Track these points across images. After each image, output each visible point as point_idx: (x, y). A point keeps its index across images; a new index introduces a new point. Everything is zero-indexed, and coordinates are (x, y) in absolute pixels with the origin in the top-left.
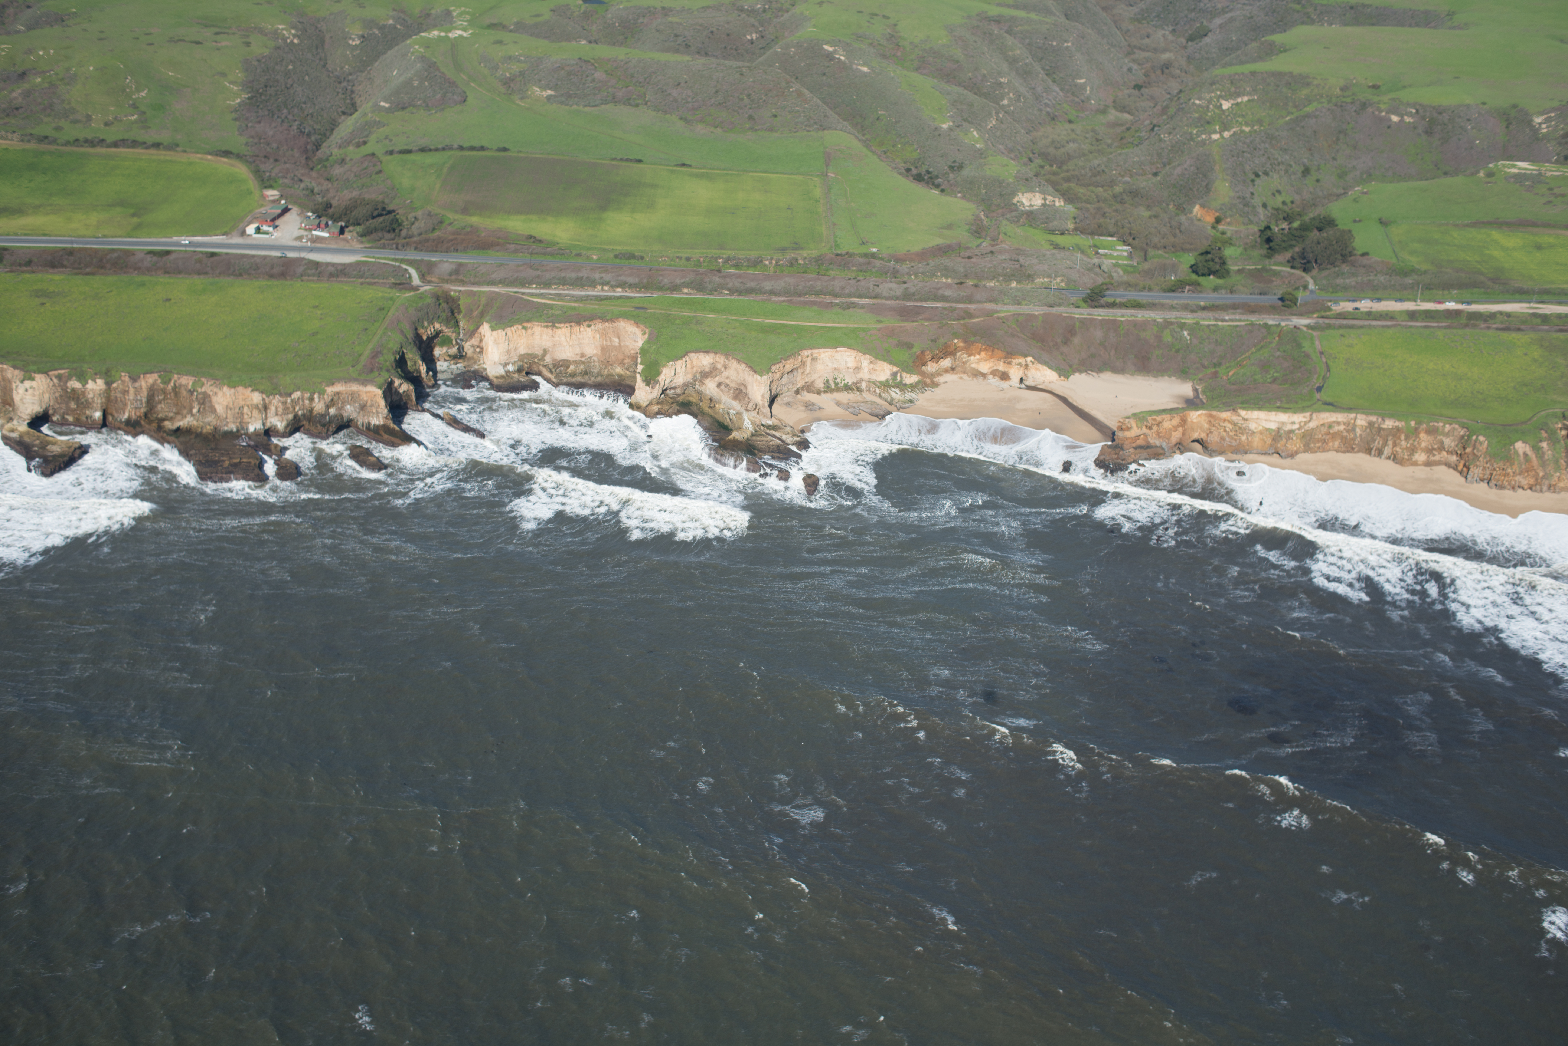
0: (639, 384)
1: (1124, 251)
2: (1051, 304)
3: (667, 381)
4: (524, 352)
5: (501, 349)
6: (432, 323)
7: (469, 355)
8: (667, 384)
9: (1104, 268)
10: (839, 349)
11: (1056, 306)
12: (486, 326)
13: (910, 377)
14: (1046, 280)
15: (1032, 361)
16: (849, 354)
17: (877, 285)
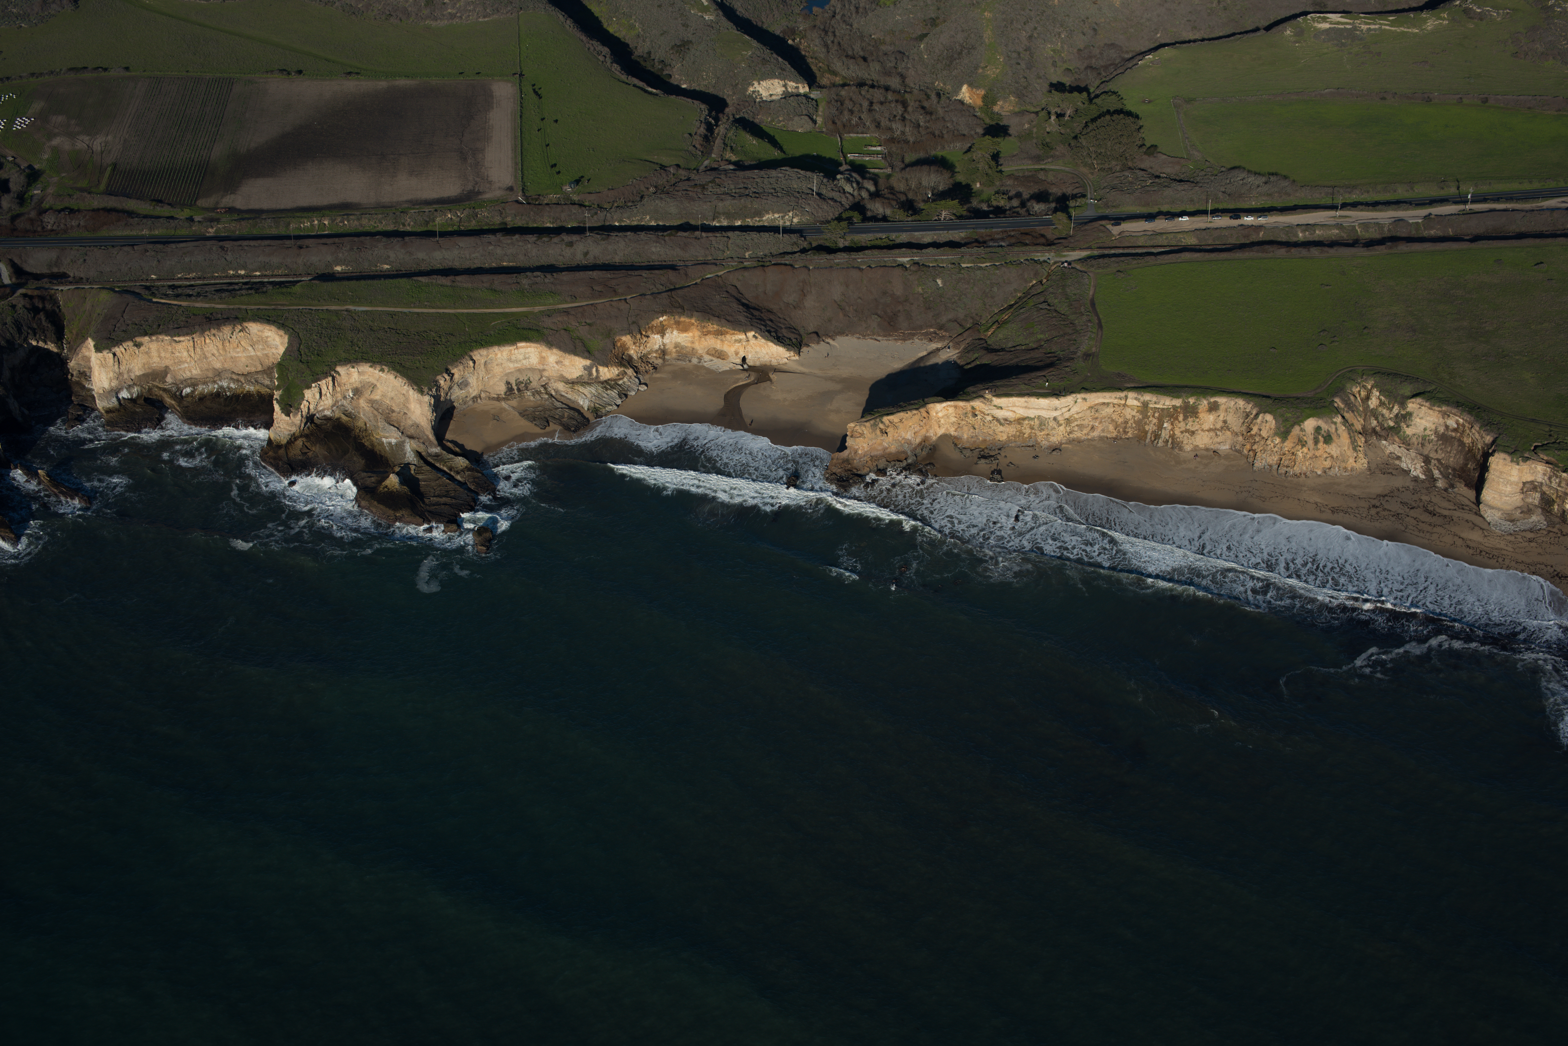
0: (278, 413)
1: (878, 153)
2: (782, 251)
3: (312, 407)
4: (141, 373)
5: (111, 375)
6: (26, 340)
7: (74, 379)
8: (312, 410)
9: (848, 188)
10: (520, 344)
11: (788, 253)
12: (90, 343)
13: (609, 371)
14: (776, 216)
15: (754, 336)
16: (533, 349)
17: (570, 244)
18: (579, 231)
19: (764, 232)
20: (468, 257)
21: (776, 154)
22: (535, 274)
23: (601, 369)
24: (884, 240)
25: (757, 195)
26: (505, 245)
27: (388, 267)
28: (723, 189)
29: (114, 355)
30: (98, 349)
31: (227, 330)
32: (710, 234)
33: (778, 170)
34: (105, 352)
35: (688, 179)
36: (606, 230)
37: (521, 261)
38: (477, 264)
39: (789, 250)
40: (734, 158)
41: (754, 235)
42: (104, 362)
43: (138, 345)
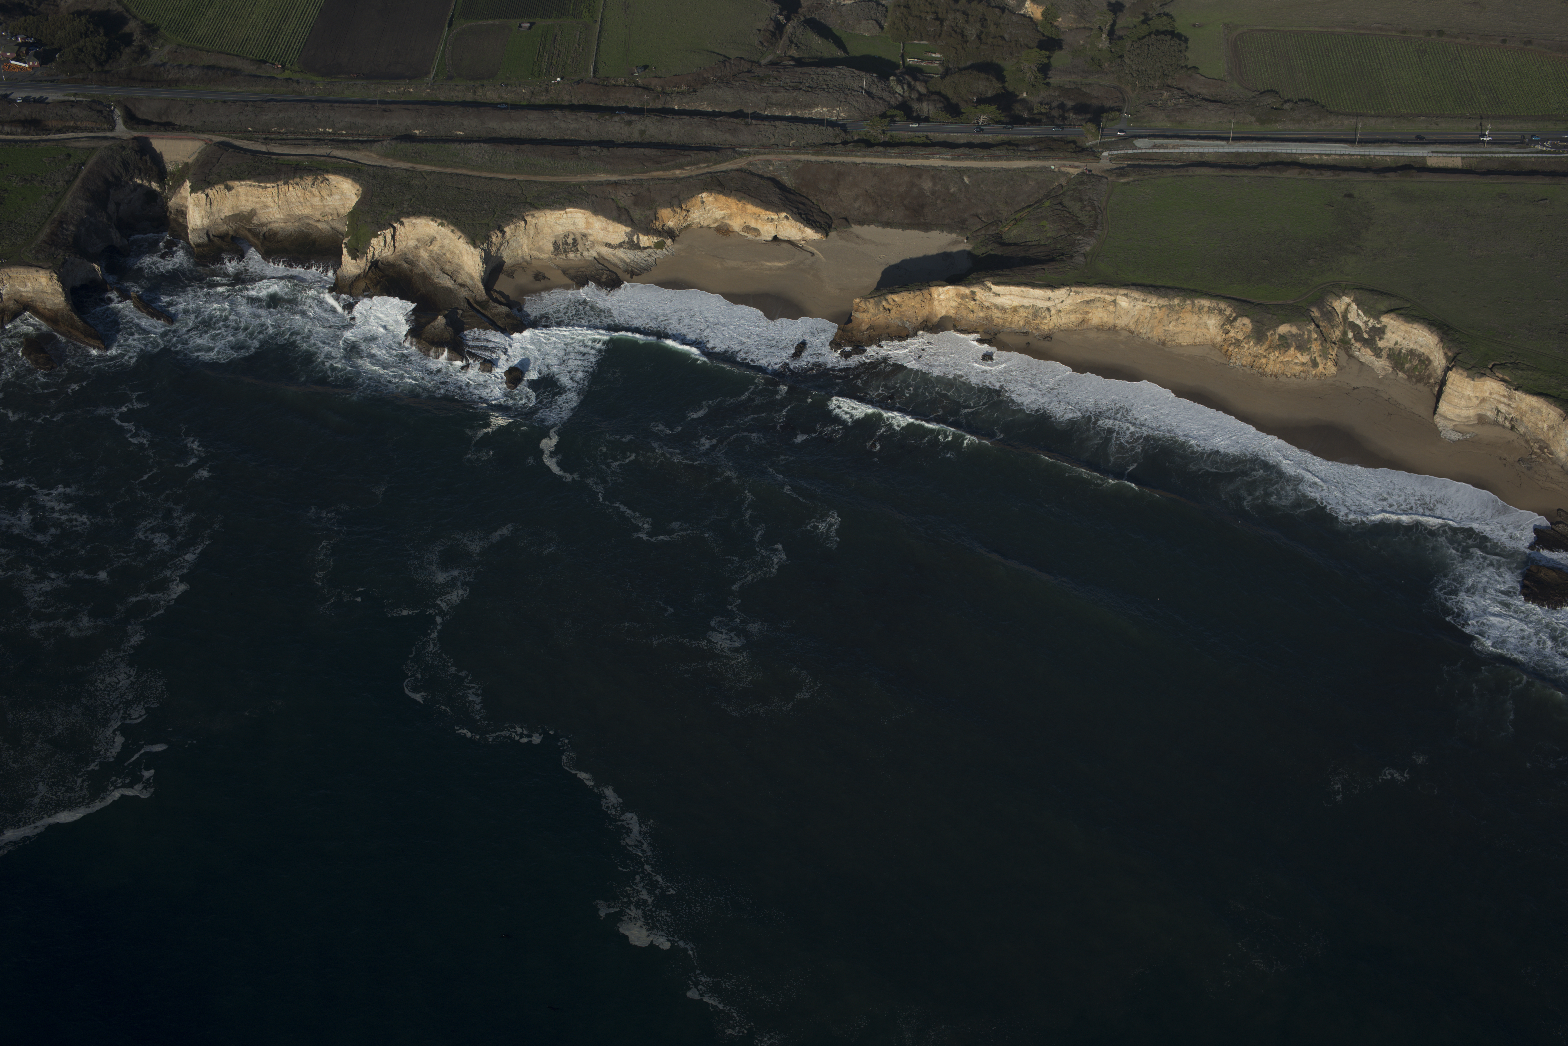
0: (346, 257)
1: (936, 59)
2: (824, 142)
3: (376, 253)
4: (230, 214)
5: (203, 213)
6: (131, 179)
7: (173, 216)
8: (376, 256)
9: (899, 89)
10: (568, 210)
11: (829, 144)
12: (188, 184)
13: (649, 239)
14: (825, 109)
15: (786, 217)
16: (580, 215)
17: (630, 123)
18: (639, 111)
19: (810, 123)
20: (534, 129)
21: (840, 54)
22: (592, 148)
23: (641, 237)
24: (921, 139)
25: (810, 90)
26: (569, 121)
27: (461, 133)
28: (778, 82)
29: (207, 195)
30: (193, 190)
31: (309, 180)
32: (759, 122)
33: (835, 68)
34: (199, 193)
35: (749, 71)
36: (666, 112)
37: (583, 135)
38: (543, 135)
39: (832, 141)
40: (796, 55)
41: (800, 126)
42: (197, 202)
43: (229, 188)
